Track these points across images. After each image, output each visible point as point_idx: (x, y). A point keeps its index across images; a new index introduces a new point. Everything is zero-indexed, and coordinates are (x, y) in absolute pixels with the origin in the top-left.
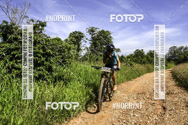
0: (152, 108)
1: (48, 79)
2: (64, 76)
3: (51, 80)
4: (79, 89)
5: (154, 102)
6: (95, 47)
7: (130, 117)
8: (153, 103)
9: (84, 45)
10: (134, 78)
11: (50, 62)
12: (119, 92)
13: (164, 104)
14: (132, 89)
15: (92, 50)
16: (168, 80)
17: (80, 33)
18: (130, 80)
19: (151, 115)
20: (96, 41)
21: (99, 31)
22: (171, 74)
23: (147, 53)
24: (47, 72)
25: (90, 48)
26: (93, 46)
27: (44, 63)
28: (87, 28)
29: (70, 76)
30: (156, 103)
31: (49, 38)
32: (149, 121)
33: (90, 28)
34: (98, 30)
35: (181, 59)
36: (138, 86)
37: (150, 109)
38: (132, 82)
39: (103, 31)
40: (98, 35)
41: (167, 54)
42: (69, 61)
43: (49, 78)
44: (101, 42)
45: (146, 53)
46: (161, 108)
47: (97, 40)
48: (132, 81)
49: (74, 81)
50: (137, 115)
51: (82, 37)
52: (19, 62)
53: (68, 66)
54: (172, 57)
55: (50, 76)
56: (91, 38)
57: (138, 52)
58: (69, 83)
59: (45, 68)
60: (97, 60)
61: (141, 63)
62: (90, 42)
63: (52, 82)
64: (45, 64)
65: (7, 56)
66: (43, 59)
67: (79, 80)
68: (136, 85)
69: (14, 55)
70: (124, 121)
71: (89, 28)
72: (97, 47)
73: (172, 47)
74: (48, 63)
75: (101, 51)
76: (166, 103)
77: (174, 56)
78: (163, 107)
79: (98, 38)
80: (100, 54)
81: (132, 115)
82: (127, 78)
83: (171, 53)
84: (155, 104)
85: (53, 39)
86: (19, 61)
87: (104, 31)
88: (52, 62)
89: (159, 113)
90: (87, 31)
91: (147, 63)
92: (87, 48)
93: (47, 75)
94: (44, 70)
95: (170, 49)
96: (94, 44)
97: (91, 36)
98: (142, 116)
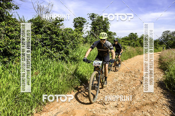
2: (77, 58)
6: (95, 31)
8: (135, 79)
10: (126, 60)
17: (82, 19)
19: (131, 86)
22: (159, 57)
25: (90, 32)
26: (93, 30)
30: (137, 79)
32: (129, 89)
33: (91, 14)
35: (171, 44)
37: (132, 83)
41: (160, 38)
47: (97, 25)
50: (122, 86)
51: (85, 22)
54: (164, 41)
56: (91, 23)
57: (132, 36)
61: (133, 46)
65: (40, 43)
66: (64, 46)
69: (45, 43)
70: (114, 88)
73: (165, 32)
77: (166, 39)
81: (119, 85)
83: (164, 37)
86: (48, 47)
89: (137, 86)
90: (89, 16)
91: (139, 46)
92: (88, 32)
94: (64, 53)
95: (163, 33)
96: (94, 28)
97: (92, 21)
98: (126, 86)
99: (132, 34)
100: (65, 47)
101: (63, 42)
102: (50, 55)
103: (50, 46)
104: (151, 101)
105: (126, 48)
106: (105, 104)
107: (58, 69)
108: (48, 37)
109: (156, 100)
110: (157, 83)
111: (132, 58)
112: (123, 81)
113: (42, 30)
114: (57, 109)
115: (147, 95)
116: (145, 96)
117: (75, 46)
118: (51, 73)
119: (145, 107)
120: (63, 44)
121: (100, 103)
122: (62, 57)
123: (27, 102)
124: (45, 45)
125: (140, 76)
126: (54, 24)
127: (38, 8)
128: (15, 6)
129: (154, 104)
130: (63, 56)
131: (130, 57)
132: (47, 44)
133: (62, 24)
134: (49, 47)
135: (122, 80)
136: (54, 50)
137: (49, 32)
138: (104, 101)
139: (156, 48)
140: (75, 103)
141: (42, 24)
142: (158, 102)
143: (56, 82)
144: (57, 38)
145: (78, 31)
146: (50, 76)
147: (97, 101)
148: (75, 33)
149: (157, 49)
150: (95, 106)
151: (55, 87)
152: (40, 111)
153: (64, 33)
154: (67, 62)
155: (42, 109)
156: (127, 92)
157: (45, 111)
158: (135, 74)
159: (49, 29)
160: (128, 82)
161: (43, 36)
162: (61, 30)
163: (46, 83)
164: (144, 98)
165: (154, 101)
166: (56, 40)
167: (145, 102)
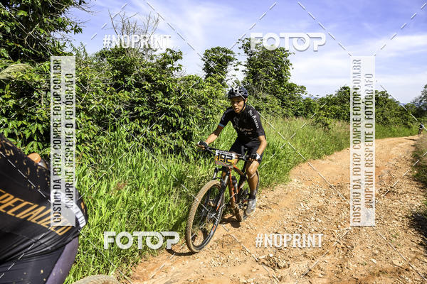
6: (254, 82)
7: (310, 221)
10: (328, 154)
11: (189, 124)
12: (295, 180)
15: (247, 88)
17: (227, 51)
18: (320, 157)
19: (342, 224)
20: (258, 69)
24: (184, 141)
26: (251, 80)
27: (180, 126)
28: (239, 40)
32: (336, 231)
36: (333, 172)
38: (323, 162)
41: (416, 100)
42: (213, 119)
47: (261, 67)
48: (323, 160)
50: (320, 221)
51: (231, 60)
52: (145, 124)
56: (246, 60)
57: (345, 93)
59: (182, 134)
62: (245, 68)
64: (182, 127)
65: (126, 112)
66: (181, 120)
68: (329, 169)
69: (138, 113)
70: (300, 226)
71: (246, 40)
75: (265, 89)
79: (262, 62)
80: (264, 97)
81: (313, 219)
82: (313, 154)
86: (143, 122)
88: (192, 124)
90: (241, 44)
92: (238, 82)
94: (180, 138)
95: (425, 88)
96: (253, 74)
97: (248, 57)
98: (329, 222)
99: (345, 88)
100: (184, 122)
101: (180, 109)
102: (148, 141)
103: (148, 118)
104: (392, 263)
105: (330, 126)
106: (279, 268)
107: (166, 177)
108: (146, 99)
109: (406, 264)
110: (407, 217)
111: (345, 150)
112: (321, 210)
113: (131, 80)
114: (164, 275)
115: (382, 248)
116: (377, 252)
117: (207, 119)
118: (152, 187)
119: (377, 278)
120: (180, 116)
121: (266, 262)
122: (176, 147)
123: (96, 255)
124: (137, 118)
126: (159, 66)
127: (123, 28)
128: (74, 26)
129: (400, 273)
130: (179, 143)
131: (340, 148)
132: (141, 114)
133: (178, 68)
134: (147, 121)
135: (319, 208)
136: (157, 128)
137: (148, 86)
138: (276, 258)
140: (206, 261)
141: (131, 65)
142: (411, 268)
143: (164, 209)
144: (166, 99)
145: (215, 83)
146: (150, 194)
147: (260, 258)
148: (208, 88)
149: (409, 127)
150: (254, 270)
151: (161, 220)
152: (126, 277)
153: (182, 88)
154: (187, 159)
155: (131, 272)
156: (332, 239)
157: (138, 279)
159: (149, 79)
160: (335, 211)
161: (134, 94)
162: (176, 81)
163: (141, 211)
164: (375, 255)
165: (401, 265)
166: (164, 106)
167: (378, 267)
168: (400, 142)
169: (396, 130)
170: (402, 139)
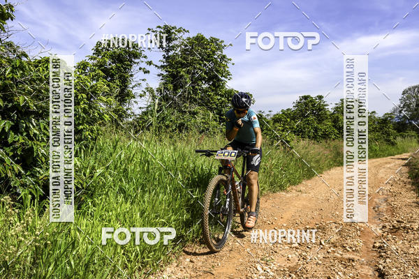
0: (344, 274)
1: (20, 190)
3: (31, 193)
4: (121, 218)
5: (351, 256)
6: (175, 89)
8: (349, 260)
9: (141, 82)
10: (294, 184)
11: (28, 135)
13: (381, 261)
14: (287, 216)
16: (395, 189)
18: (282, 188)
20: (179, 69)
21: (189, 39)
22: (405, 169)
23: (334, 106)
24: (17, 168)
25: (159, 90)
26: (170, 86)
27: (6, 138)
28: (149, 29)
29: (95, 178)
30: (356, 258)
31: (24, 59)
33: (159, 27)
34: (185, 36)
36: (305, 207)
38: (288, 195)
39: (199, 39)
40: (184, 51)
41: (395, 110)
42: (92, 131)
43: (24, 185)
44: (194, 73)
45: (330, 108)
46: (371, 273)
47: (183, 65)
48: (287, 192)
49: (107, 194)
51: (136, 56)
53: (86, 146)
54: (410, 119)
55: (29, 180)
56: (162, 58)
57: (306, 104)
58: (89, 201)
59: (11, 154)
60: (181, 127)
61: (315, 138)
62: (160, 71)
63: (33, 198)
64: (10, 140)
67: (122, 190)
68: (299, 204)
71: (159, 30)
72: (182, 87)
73: (410, 89)
74: (21, 139)
75: (195, 100)
76: (388, 260)
77: (416, 114)
78: (378, 270)
79: (184, 59)
80: (192, 110)
82: (271, 184)
83: (409, 106)
84: (353, 261)
85: (39, 62)
87: (203, 38)
88: (35, 134)
91: (333, 137)
92: (151, 91)
93: (19, 175)
95: (404, 93)
96: (173, 78)
97: (164, 53)
99: (306, 98)
105: (292, 143)
125: (365, 243)
131: (310, 175)
139: (389, 141)
149: (393, 144)
158: (340, 233)
168: (386, 163)
169: (378, 148)
170: (388, 159)
